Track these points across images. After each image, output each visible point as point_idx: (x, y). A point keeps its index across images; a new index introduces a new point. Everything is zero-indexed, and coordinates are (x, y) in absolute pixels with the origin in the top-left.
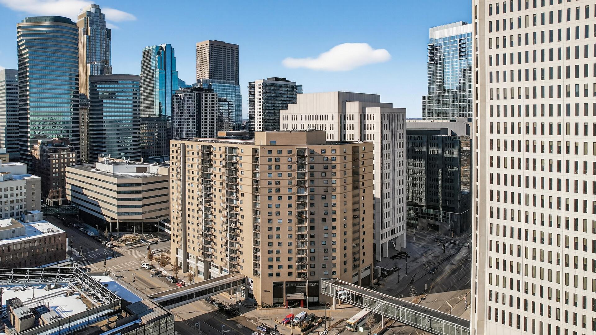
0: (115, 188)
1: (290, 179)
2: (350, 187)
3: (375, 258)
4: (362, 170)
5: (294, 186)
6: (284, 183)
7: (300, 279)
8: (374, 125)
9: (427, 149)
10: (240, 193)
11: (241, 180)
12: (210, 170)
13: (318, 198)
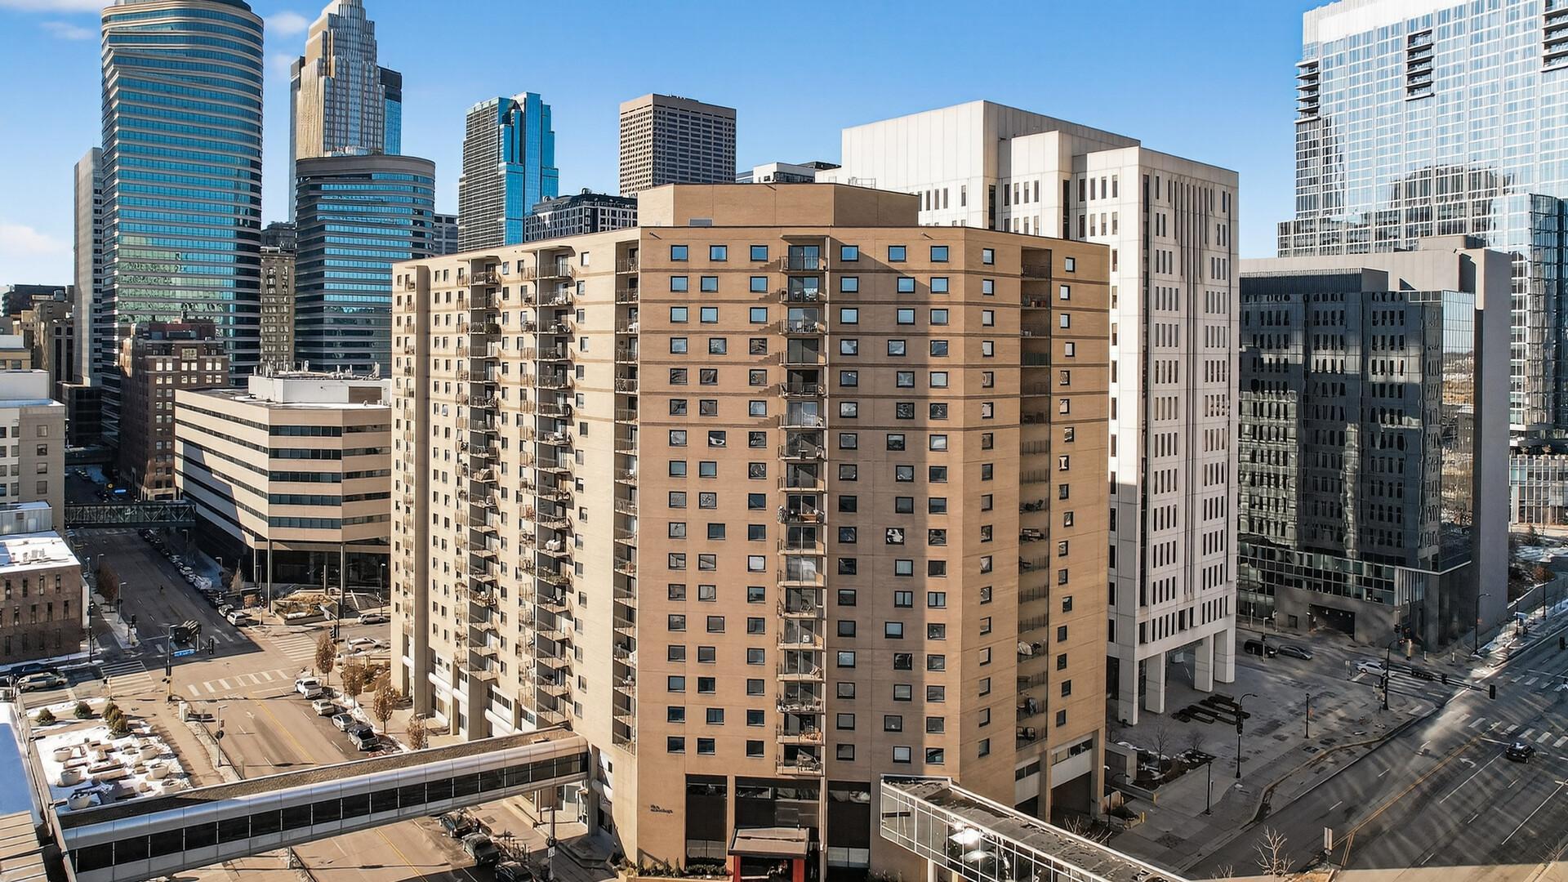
0: (263, 438)
1: (761, 362)
2: (1009, 411)
3: (1112, 714)
4: (1060, 351)
5: (775, 391)
6: (733, 378)
7: (793, 770)
8: (1114, 214)
9: (1307, 354)
10: (577, 421)
11: (580, 371)
12: (494, 348)
13: (872, 443)
